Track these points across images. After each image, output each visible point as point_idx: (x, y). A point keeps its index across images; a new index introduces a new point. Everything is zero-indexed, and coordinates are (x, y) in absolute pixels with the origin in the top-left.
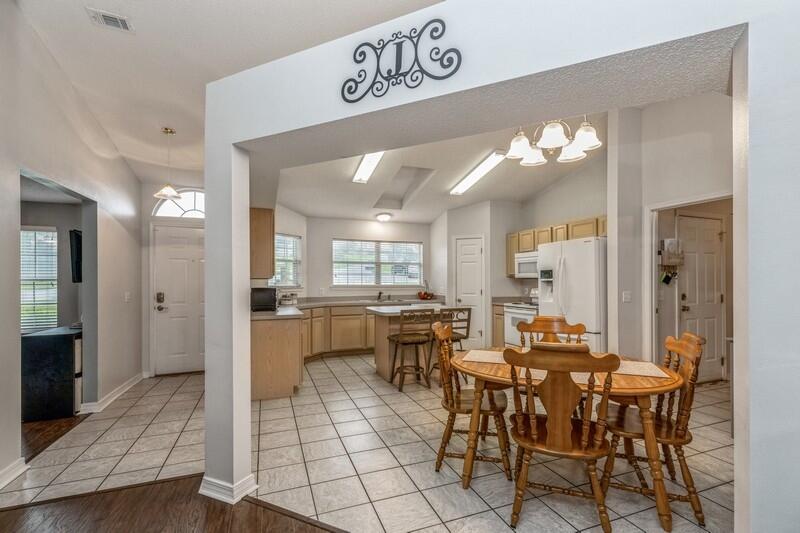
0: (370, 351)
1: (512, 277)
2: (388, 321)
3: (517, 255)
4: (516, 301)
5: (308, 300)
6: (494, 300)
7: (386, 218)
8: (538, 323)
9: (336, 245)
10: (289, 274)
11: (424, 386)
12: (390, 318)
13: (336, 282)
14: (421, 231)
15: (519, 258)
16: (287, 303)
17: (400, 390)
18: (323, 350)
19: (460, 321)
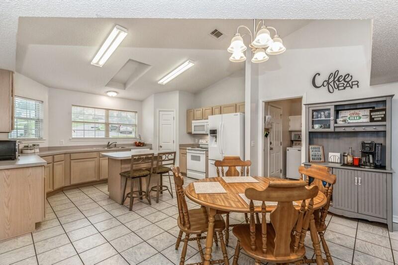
0: (105, 182)
1: (190, 134)
2: (120, 162)
3: (193, 122)
4: (193, 146)
5: (49, 149)
6: (180, 145)
7: (114, 94)
8: (226, 161)
9: (75, 110)
10: (31, 130)
11: (146, 204)
12: (121, 160)
13: (74, 135)
14: (137, 104)
15: (194, 123)
16: (29, 151)
17: (131, 210)
18: (63, 185)
19: (169, 160)
